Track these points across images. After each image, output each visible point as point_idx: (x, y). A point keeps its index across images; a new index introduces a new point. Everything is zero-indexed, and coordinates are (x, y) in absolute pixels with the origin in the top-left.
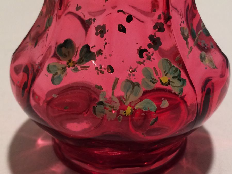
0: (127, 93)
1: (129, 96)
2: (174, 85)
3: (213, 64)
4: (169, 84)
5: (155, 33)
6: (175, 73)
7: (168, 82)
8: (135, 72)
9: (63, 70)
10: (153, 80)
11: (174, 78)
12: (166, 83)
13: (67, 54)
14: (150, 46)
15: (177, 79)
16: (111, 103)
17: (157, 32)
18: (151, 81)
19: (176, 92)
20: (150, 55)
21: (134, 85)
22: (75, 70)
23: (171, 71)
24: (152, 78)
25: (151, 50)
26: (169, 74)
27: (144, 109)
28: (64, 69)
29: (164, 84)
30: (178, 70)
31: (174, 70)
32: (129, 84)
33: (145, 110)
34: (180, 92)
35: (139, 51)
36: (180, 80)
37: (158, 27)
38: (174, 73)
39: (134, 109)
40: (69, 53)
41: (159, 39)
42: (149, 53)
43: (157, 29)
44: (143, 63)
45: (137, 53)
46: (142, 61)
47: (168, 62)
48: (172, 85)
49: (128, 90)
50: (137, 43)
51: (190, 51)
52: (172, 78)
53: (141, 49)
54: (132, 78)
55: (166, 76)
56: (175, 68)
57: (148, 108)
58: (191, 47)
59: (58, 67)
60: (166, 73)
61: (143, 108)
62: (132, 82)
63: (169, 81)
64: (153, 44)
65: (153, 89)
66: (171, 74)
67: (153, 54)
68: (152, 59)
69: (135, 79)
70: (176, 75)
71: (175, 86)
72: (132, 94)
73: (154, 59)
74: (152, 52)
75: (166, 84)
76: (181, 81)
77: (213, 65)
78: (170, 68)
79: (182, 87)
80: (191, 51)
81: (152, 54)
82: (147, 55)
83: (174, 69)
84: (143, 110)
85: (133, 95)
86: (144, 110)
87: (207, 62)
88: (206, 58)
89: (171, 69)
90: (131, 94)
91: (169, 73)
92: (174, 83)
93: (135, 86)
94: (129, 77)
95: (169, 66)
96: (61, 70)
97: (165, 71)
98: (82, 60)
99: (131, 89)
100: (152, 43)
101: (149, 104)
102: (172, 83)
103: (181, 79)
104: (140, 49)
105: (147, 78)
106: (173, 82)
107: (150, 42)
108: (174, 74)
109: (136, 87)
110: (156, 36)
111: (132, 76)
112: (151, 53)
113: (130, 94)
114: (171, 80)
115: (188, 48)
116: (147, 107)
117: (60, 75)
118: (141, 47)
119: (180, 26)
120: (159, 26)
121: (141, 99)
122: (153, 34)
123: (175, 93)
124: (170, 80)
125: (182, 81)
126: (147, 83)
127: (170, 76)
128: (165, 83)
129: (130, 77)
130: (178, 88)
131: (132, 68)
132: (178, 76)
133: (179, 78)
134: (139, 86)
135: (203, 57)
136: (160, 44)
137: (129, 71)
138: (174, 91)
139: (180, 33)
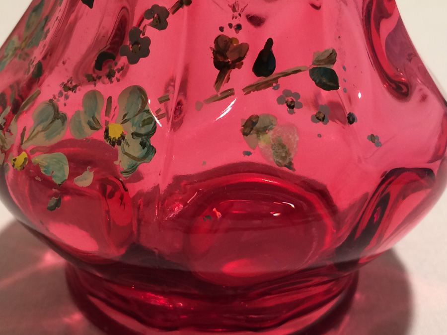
0: (37, 125)
1: (37, 134)
2: (127, 150)
3: (284, 155)
4: (119, 143)
5: (145, 25)
6: (142, 126)
7: (119, 138)
8: (72, 91)
10: (94, 122)
11: (135, 137)
12: (114, 138)
14: (124, 51)
15: (140, 140)
16: (6, 132)
17: (150, 25)
18: (89, 123)
19: (121, 167)
20: (115, 69)
21: (58, 116)
22: (20, 57)
23: (137, 118)
24: (94, 118)
25: (122, 60)
26: (129, 124)
27: (44, 169)
29: (110, 139)
30: (151, 123)
31: (144, 120)
32: (51, 110)
33: (43, 173)
34: (129, 170)
35: (100, 53)
36: (143, 145)
37: (155, 16)
38: (141, 125)
39: (30, 162)
41: (148, 41)
42: (116, 64)
43: (152, 19)
44: (95, 81)
45: (95, 57)
46: (95, 76)
47: (142, 98)
48: (123, 150)
49: (42, 122)
51: (220, 96)
52: (132, 134)
53: (106, 51)
54: (60, 102)
55: (122, 123)
56: (150, 116)
57: (53, 172)
58: (230, 90)
60: (125, 118)
61: (44, 167)
62: (56, 110)
63: (123, 137)
64: (131, 49)
66: (133, 125)
67: (122, 69)
68: (114, 79)
69: (65, 105)
70: (143, 131)
71: (126, 154)
72: (43, 133)
73: (119, 81)
74: (122, 66)
75: (114, 140)
76: (144, 148)
77: (284, 158)
78: (140, 111)
79: (139, 161)
81: (120, 68)
82: (109, 66)
83: (146, 118)
84: (42, 170)
85: (45, 134)
86: (44, 171)
87: (264, 141)
88: (271, 132)
89: (141, 114)
90: (42, 131)
91: (131, 120)
92: (129, 146)
93: (58, 119)
94: (57, 98)
95: (140, 105)
97: (126, 113)
99: (50, 121)
100: (130, 46)
101: (60, 164)
103: (148, 143)
104: (103, 51)
105: (85, 112)
106: (127, 144)
107: (128, 43)
108: (139, 126)
109: (58, 122)
110: (144, 34)
111: (63, 97)
112: (119, 66)
113: (40, 130)
114: (128, 137)
115: (218, 89)
116: (51, 169)
119: (220, 33)
120: (158, 14)
121: (52, 149)
122: (141, 28)
124: (125, 138)
125: (146, 149)
126: (80, 121)
127: (130, 128)
128: (112, 137)
129: (60, 99)
130: (131, 160)
131: (71, 83)
132: (146, 135)
133: (145, 139)
134: (63, 123)
135: (258, 125)
136: (146, 53)
137: (65, 85)
138: (120, 162)
139: (211, 48)
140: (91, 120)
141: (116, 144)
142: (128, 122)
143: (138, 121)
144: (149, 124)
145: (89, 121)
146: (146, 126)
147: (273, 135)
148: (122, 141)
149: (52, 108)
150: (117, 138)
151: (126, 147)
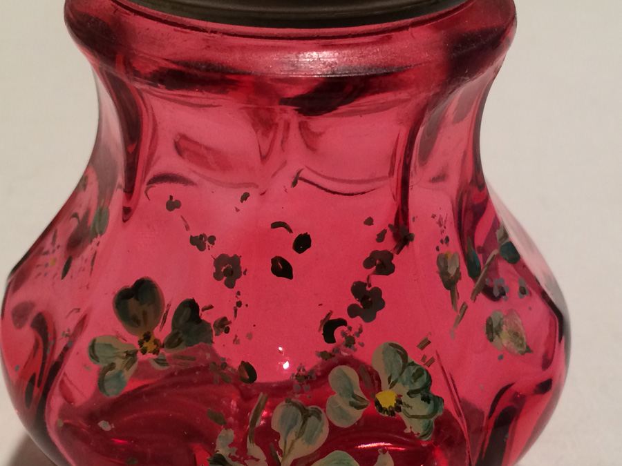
0: (287, 434)
1: (293, 443)
2: (411, 412)
3: (520, 342)
4: (399, 409)
5: (369, 276)
6: (415, 381)
7: (395, 404)
9: (130, 358)
10: (357, 400)
11: (413, 395)
12: (389, 407)
13: (140, 317)
14: (353, 311)
15: (419, 396)
16: (246, 461)
17: (374, 273)
18: (352, 404)
19: (415, 433)
20: (352, 335)
21: (307, 413)
22: (158, 363)
23: (404, 376)
24: (354, 396)
25: (356, 322)
26: (399, 385)
28: (130, 355)
29: (386, 410)
30: (423, 374)
31: (414, 374)
32: (294, 411)
34: (426, 432)
35: (324, 324)
36: (426, 399)
37: (378, 262)
38: (413, 381)
40: (145, 314)
41: (378, 292)
42: (350, 329)
43: (375, 267)
44: (334, 356)
45: (320, 330)
46: (330, 351)
47: (400, 353)
48: (407, 414)
49: (291, 427)
50: (321, 305)
51: (460, 315)
52: (408, 394)
53: (331, 319)
55: (390, 388)
56: (417, 367)
58: (463, 305)
59: (117, 349)
60: (392, 381)
62: (301, 407)
63: (399, 402)
64: (361, 307)
65: (355, 424)
66: (404, 384)
67: (361, 331)
68: (356, 345)
70: (418, 385)
71: (412, 416)
72: (300, 439)
73: (362, 345)
74: (359, 328)
75: (391, 409)
76: (429, 403)
77: (521, 345)
78: (404, 367)
79: (431, 417)
80: (464, 314)
81: (358, 331)
82: (344, 334)
83: (414, 371)
85: (302, 440)
87: (504, 340)
88: (504, 327)
89: (406, 370)
90: (298, 438)
91: (399, 380)
92: (411, 407)
93: (310, 416)
95: (401, 361)
96: (123, 358)
97: (389, 375)
98: (177, 340)
99: (300, 423)
100: (359, 303)
101: (344, 464)
102: (406, 409)
103: (430, 396)
104: (327, 321)
105: (341, 395)
106: (408, 406)
107: (355, 301)
108: (412, 383)
109: (312, 420)
110: (370, 286)
112: (355, 330)
113: (294, 438)
114: (405, 399)
115: (456, 309)
117: (121, 372)
118: (329, 313)
119: (438, 253)
120: (380, 260)
121: (323, 452)
122: (364, 280)
123: (411, 435)
124: (403, 401)
125: (432, 402)
126: (340, 407)
127: (402, 389)
128: (387, 407)
130: (422, 421)
131: (304, 370)
132: (423, 388)
133: (425, 393)
134: (319, 418)
135: (494, 326)
136: (381, 305)
137: (296, 376)
138: (411, 428)
139: (437, 272)
140: (353, 400)
141: (396, 412)
142: (397, 384)
143: (407, 378)
144: (420, 376)
145: (350, 402)
146: (418, 380)
147: (506, 329)
148: (401, 405)
149: (294, 408)
150: (393, 405)
151: (408, 410)
